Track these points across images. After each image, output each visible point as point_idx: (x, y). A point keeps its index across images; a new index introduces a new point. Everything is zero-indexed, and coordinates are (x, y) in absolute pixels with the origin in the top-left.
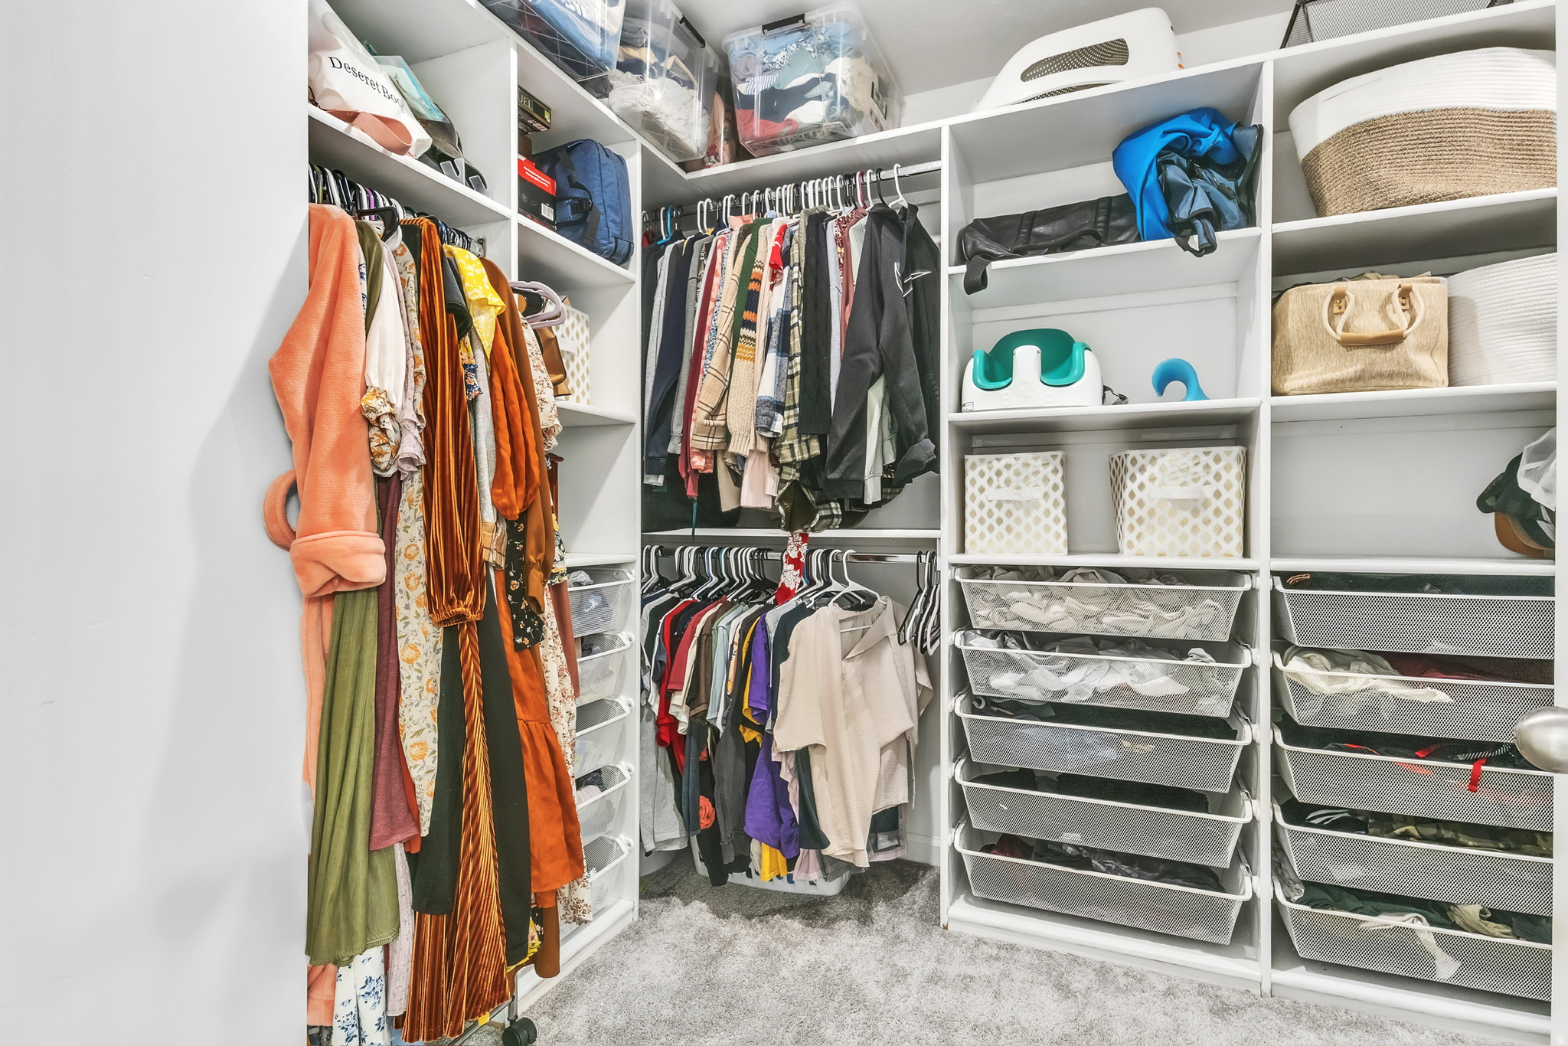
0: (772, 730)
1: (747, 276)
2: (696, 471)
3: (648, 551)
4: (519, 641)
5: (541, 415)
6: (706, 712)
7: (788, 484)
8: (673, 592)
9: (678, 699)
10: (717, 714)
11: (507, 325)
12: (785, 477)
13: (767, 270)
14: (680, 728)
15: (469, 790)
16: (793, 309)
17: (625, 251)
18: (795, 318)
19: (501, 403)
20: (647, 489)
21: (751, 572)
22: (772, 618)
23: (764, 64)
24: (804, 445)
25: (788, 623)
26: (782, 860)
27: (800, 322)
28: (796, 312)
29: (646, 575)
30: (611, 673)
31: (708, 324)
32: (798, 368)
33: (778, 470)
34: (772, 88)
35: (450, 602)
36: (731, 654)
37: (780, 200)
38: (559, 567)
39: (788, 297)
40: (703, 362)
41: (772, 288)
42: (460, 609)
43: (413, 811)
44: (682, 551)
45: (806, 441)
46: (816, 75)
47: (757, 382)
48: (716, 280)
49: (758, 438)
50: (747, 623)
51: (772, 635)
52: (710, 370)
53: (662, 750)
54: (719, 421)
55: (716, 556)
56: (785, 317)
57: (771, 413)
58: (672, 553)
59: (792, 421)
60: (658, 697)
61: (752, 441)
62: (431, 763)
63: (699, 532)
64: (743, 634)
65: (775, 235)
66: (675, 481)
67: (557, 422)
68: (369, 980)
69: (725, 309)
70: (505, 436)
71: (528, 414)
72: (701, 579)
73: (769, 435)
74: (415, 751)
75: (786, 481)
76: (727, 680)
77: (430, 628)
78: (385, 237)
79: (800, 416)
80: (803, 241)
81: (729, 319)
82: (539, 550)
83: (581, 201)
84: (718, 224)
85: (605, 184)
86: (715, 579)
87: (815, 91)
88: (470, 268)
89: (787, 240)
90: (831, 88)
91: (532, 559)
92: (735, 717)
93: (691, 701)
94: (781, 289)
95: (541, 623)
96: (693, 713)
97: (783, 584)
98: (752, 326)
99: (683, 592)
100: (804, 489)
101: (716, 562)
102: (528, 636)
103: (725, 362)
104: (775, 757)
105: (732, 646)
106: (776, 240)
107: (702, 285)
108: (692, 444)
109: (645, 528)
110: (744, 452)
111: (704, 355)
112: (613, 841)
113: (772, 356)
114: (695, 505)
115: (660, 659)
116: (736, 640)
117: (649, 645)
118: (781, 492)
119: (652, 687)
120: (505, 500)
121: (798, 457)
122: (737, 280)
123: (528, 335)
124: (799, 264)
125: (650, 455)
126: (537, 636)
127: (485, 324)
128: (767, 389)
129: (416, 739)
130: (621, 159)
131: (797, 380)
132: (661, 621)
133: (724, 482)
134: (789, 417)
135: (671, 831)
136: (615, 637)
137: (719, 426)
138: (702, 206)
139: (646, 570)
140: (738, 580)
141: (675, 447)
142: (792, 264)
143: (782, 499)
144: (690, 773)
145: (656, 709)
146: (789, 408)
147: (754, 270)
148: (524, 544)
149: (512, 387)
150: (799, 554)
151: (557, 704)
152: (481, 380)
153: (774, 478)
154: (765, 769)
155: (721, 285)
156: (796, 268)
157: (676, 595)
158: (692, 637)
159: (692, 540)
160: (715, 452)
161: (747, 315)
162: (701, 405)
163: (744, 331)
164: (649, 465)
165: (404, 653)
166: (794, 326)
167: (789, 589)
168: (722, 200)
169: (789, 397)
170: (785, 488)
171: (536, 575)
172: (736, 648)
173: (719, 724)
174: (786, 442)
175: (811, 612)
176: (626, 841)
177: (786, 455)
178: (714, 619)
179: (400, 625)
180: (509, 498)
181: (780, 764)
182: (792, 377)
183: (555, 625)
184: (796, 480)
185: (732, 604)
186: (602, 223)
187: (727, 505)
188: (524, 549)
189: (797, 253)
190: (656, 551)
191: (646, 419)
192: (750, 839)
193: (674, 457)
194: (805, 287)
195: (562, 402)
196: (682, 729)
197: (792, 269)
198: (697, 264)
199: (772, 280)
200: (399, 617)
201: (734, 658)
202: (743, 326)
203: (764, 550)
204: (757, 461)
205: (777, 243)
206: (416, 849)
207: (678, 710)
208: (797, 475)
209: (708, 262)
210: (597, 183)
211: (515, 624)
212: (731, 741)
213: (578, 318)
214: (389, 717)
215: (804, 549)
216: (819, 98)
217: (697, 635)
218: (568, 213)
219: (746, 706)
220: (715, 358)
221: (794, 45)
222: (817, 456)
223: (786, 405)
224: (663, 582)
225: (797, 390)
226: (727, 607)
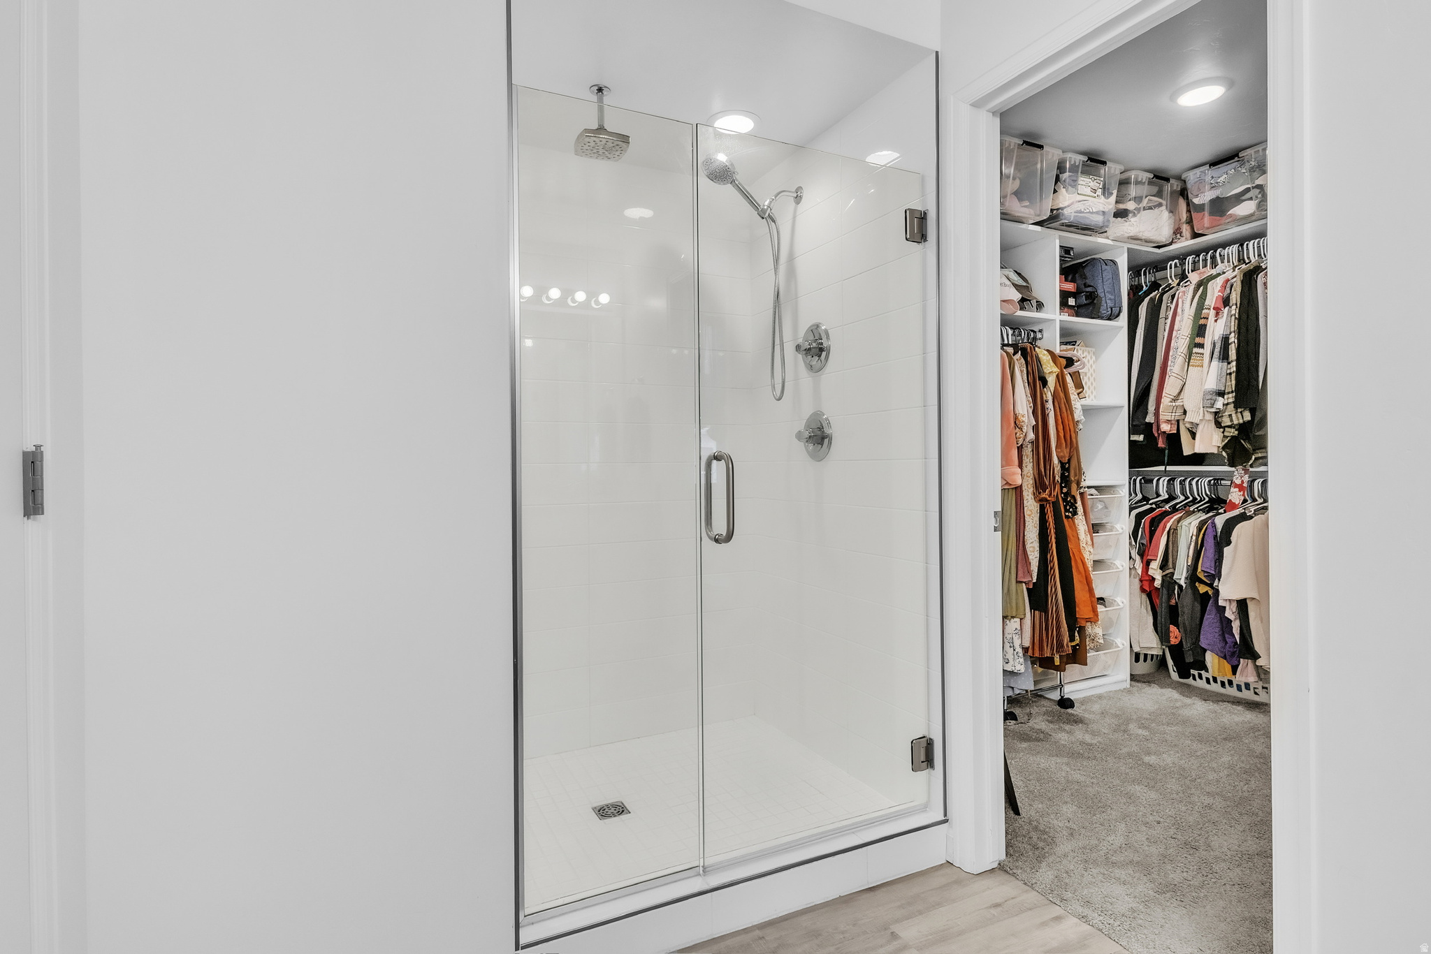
0: (1218, 586)
1: (1198, 314)
2: (1164, 432)
3: (1135, 480)
4: (1067, 514)
5: (1075, 415)
6: (1173, 574)
7: (1229, 438)
8: (1151, 504)
9: (1155, 565)
10: (1181, 576)
11: (1061, 379)
12: (1226, 434)
13: (1212, 313)
14: (1155, 583)
15: (1051, 569)
16: (1230, 333)
17: (1117, 312)
18: (1233, 338)
19: (1058, 410)
20: (1132, 444)
21: (1209, 493)
22: (1220, 521)
23: (1212, 184)
24: (1239, 415)
25: (1230, 525)
26: (1228, 668)
27: (1236, 341)
28: (1233, 335)
29: (1133, 495)
30: (1111, 546)
31: (1172, 345)
32: (1235, 369)
33: (1222, 430)
34: (1218, 198)
35: (1040, 493)
36: (1191, 541)
37: (1228, 255)
38: (1083, 484)
39: (1227, 325)
40: (1169, 368)
41: (1216, 321)
42: (1044, 496)
43: (1030, 572)
44: (1158, 480)
45: (1241, 412)
46: (1249, 186)
47: (1204, 380)
48: (1178, 318)
49: (1205, 412)
50: (1202, 523)
51: (1219, 530)
52: (1173, 374)
53: (1144, 596)
54: (1178, 403)
55: (1182, 483)
56: (1225, 340)
57: (1214, 398)
58: (1151, 481)
59: (1231, 400)
60: (1141, 565)
61: (1201, 414)
62: (1037, 554)
63: (1169, 468)
64: (1199, 529)
65: (1219, 288)
66: (1150, 438)
67: (1083, 417)
68: (1016, 629)
69: (1183, 337)
70: (1061, 427)
71: (1070, 417)
72: (1172, 497)
73: (1214, 410)
74: (1031, 549)
75: (1227, 437)
76: (1188, 556)
77: (1035, 503)
78: (1014, 355)
79: (1236, 397)
80: (1239, 289)
81: (1186, 343)
82: (1076, 475)
83: (1091, 293)
84: (1183, 277)
85: (1105, 280)
86: (1182, 498)
87: (1248, 196)
88: (1044, 357)
89: (1228, 290)
90: (1260, 192)
91: (1073, 479)
92: (1193, 578)
93: (1163, 566)
94: (1222, 322)
95: (1076, 508)
96: (1164, 573)
97: (1230, 500)
98: (1201, 346)
99: (1158, 505)
100: (1242, 441)
101: (1182, 487)
102: (1071, 512)
103: (1183, 368)
104: (1221, 603)
105: (1192, 537)
106: (1219, 292)
107: (1169, 321)
108: (1161, 417)
109: (1130, 467)
110: (1196, 421)
111: (1169, 364)
112: (1113, 641)
113: (1215, 363)
114: (1167, 451)
115: (1142, 542)
116: (1195, 533)
117: (1135, 534)
118: (1224, 443)
119: (1138, 558)
120: (1062, 454)
121: (1236, 422)
122: (1192, 318)
123: (1068, 379)
124: (1236, 304)
125: (1134, 424)
126: (1075, 513)
127: (1051, 381)
128: (1212, 383)
129: (1031, 545)
130: (1114, 262)
131: (1233, 376)
132: (1143, 521)
133: (1185, 437)
134: (1228, 399)
135: (1150, 642)
136: (1113, 527)
137: (1179, 406)
138: (1171, 265)
139: (1132, 492)
140: (1199, 499)
141: (1150, 418)
142: (1231, 304)
143: (1224, 448)
144: (1163, 611)
145: (1140, 571)
146: (1229, 393)
147: (1203, 311)
148: (1069, 473)
149: (1063, 406)
150: (1243, 482)
151: (1084, 545)
152: (1050, 405)
153: (1218, 435)
154: (1214, 611)
155: (1181, 321)
156: (1234, 307)
157: (1154, 506)
158: (1164, 530)
159: (1166, 473)
160: (1178, 421)
161: (1198, 340)
162: (1166, 395)
163: (1196, 350)
164: (1133, 430)
165: (1027, 512)
166: (1231, 343)
167: (1235, 503)
168: (1185, 259)
169: (1228, 386)
170: (1226, 441)
171: (1074, 486)
172: (1194, 538)
173: (1182, 582)
174: (1227, 414)
175: (1251, 517)
176: (1121, 642)
177: (1226, 421)
178: (1179, 520)
179: (1025, 502)
180: (1064, 453)
181: (1225, 607)
182: (1230, 374)
183: (1082, 510)
184: (1235, 436)
185: (1194, 512)
186: (1103, 302)
187: (1187, 451)
188: (1069, 474)
189: (1235, 297)
190: (1141, 480)
191: (1131, 404)
192: (1205, 651)
193: (1150, 425)
194: (1239, 319)
195: (1083, 402)
196: (1158, 583)
197: (1231, 307)
198: (1165, 308)
199: (1216, 317)
200: (1025, 499)
201: (1193, 544)
202: (1195, 347)
203: (1218, 479)
204: (1206, 425)
205: (1220, 294)
206: (1031, 587)
207: (1154, 572)
208: (1237, 432)
209: (1173, 306)
210: (1100, 281)
211: (1065, 507)
212: (1190, 591)
213: (1089, 352)
214: (1022, 535)
215: (1246, 478)
216: (1251, 199)
217: (1167, 529)
218: (1083, 300)
219: (1199, 570)
220: (1176, 365)
221: (1233, 170)
222: (1249, 421)
223: (1226, 391)
224: (1145, 499)
225: (1234, 382)
226: (1189, 514)
